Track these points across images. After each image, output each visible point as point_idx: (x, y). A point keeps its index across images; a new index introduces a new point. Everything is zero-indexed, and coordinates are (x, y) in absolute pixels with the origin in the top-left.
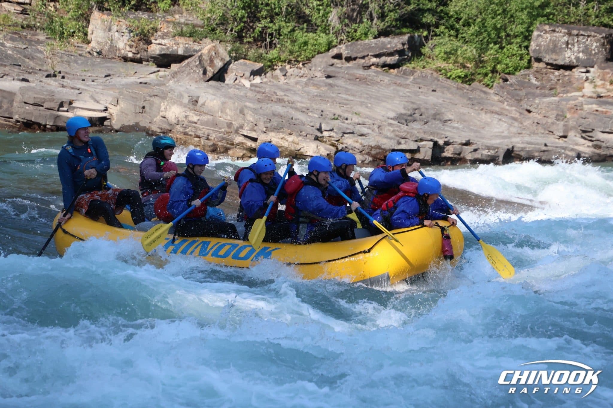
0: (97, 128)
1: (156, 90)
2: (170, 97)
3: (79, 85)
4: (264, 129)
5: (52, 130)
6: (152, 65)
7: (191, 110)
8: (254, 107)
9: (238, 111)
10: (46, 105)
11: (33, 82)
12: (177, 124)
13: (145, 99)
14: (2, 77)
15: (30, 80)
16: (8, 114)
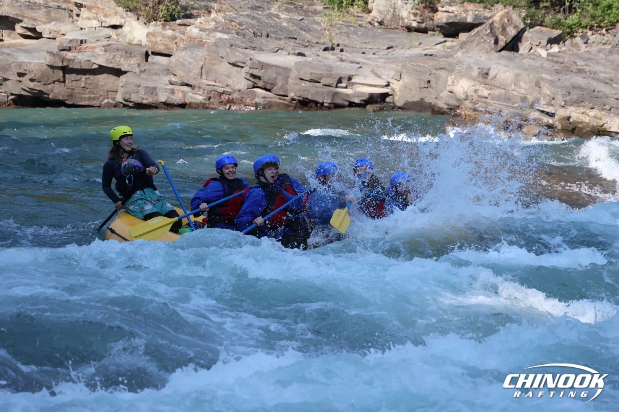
0: (378, 106)
1: (443, 62)
2: (458, 70)
3: (359, 58)
4: (563, 103)
5: (329, 108)
6: (438, 35)
7: (481, 83)
8: (551, 79)
9: (534, 84)
10: (324, 81)
11: (310, 56)
12: (466, 100)
13: (430, 73)
14: (277, 51)
15: (306, 54)
16: (283, 92)
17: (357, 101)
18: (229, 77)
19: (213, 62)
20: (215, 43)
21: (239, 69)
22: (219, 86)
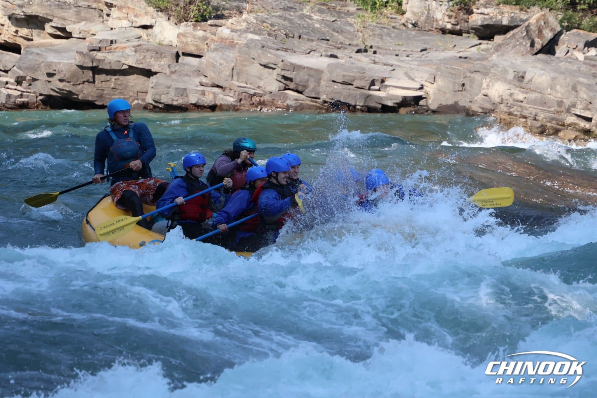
0: (411, 109)
1: (477, 65)
2: (493, 73)
3: (393, 60)
5: (362, 111)
6: (473, 38)
7: (517, 87)
8: (588, 83)
9: (570, 88)
10: (356, 83)
11: (342, 58)
12: (501, 104)
13: (465, 76)
14: (309, 53)
15: (338, 55)
16: (315, 94)
17: (390, 103)
18: (260, 79)
19: (244, 63)
20: (246, 44)
21: (271, 70)
22: (250, 88)
